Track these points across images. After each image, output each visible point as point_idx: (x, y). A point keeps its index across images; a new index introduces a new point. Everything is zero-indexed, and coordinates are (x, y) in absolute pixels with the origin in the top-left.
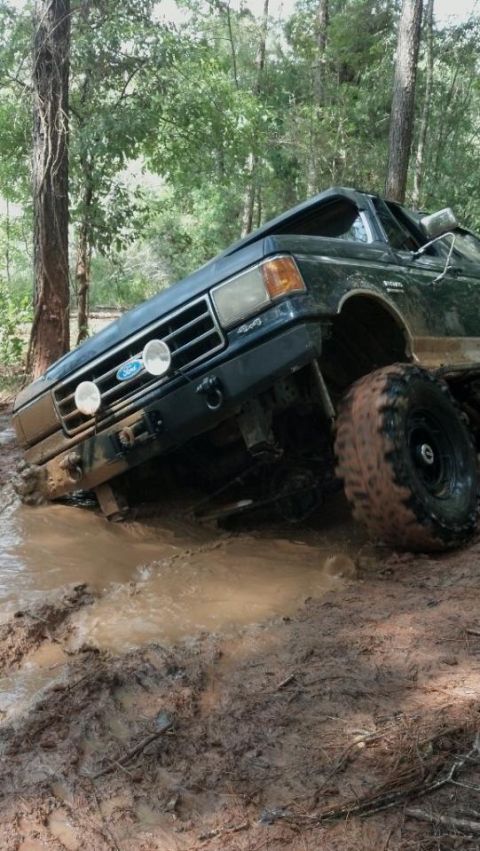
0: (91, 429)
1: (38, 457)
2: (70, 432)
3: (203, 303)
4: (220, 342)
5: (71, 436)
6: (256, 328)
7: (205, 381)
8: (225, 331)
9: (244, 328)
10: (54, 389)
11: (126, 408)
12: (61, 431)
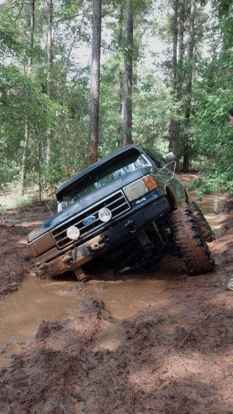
0: (72, 245)
1: (45, 259)
2: (60, 248)
3: (120, 193)
4: (129, 207)
5: (61, 249)
6: (144, 201)
7: (129, 222)
8: (130, 203)
9: (138, 202)
10: (51, 231)
11: (88, 236)
12: (56, 248)
